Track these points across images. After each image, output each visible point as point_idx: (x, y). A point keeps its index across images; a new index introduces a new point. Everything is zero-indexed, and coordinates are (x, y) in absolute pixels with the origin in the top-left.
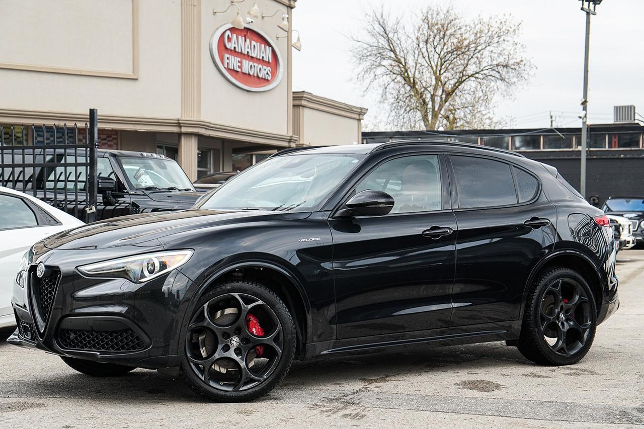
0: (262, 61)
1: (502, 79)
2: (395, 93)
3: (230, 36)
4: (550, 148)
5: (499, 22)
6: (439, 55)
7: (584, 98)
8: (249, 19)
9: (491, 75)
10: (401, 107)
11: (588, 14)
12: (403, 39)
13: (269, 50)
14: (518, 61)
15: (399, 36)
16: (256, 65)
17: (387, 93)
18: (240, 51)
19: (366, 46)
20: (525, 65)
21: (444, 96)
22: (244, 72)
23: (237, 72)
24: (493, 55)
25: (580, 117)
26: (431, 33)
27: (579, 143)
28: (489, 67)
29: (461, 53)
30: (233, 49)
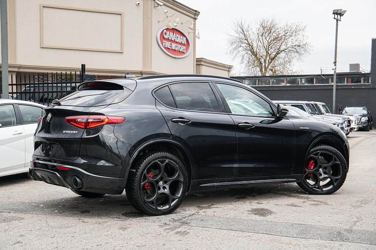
0: (181, 44)
1: (297, 52)
2: (248, 59)
3: (166, 32)
4: (318, 84)
5: (296, 25)
6: (268, 41)
7: (335, 60)
8: (175, 24)
9: (292, 50)
10: (250, 65)
11: (337, 21)
12: (251, 34)
13: (185, 39)
14: (305, 43)
15: (249, 33)
16: (178, 45)
17: (244, 59)
18: (171, 39)
19: (234, 38)
20: (308, 45)
21: (270, 60)
22: (172, 48)
23: (169, 49)
24: (293, 41)
25: (333, 69)
26: (264, 31)
27: (332, 81)
28: (291, 46)
29: (278, 40)
30: (167, 38)
